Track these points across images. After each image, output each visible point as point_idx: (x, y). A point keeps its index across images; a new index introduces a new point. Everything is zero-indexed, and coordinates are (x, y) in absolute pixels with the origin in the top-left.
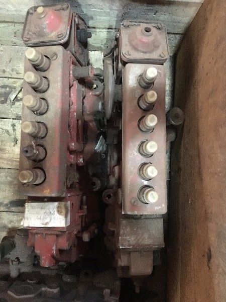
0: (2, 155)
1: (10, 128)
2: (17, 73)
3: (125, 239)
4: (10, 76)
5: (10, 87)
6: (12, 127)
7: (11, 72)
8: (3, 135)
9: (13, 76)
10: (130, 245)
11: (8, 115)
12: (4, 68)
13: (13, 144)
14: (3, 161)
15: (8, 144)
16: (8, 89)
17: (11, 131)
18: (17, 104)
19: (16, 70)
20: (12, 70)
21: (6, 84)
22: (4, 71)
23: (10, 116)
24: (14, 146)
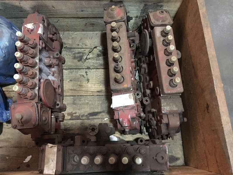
0: (81, 88)
1: (84, 74)
2: (86, 45)
3: (165, 108)
4: (81, 47)
5: (83, 53)
6: (85, 74)
7: (82, 45)
8: (81, 78)
9: (84, 47)
10: (167, 111)
11: (83, 67)
12: (78, 43)
13: (87, 82)
14: (82, 92)
15: (84, 82)
16: (81, 54)
17: (85, 76)
18: (87, 61)
19: (85, 44)
20: (83, 44)
21: (80, 52)
22: (78, 45)
23: (84, 68)
24: (88, 83)
